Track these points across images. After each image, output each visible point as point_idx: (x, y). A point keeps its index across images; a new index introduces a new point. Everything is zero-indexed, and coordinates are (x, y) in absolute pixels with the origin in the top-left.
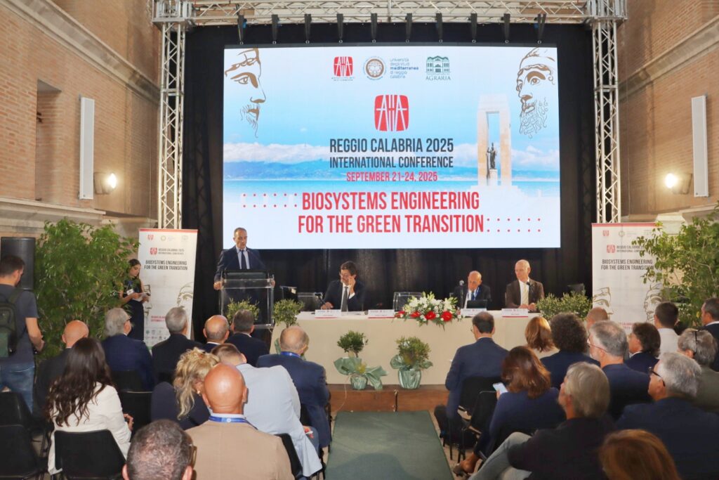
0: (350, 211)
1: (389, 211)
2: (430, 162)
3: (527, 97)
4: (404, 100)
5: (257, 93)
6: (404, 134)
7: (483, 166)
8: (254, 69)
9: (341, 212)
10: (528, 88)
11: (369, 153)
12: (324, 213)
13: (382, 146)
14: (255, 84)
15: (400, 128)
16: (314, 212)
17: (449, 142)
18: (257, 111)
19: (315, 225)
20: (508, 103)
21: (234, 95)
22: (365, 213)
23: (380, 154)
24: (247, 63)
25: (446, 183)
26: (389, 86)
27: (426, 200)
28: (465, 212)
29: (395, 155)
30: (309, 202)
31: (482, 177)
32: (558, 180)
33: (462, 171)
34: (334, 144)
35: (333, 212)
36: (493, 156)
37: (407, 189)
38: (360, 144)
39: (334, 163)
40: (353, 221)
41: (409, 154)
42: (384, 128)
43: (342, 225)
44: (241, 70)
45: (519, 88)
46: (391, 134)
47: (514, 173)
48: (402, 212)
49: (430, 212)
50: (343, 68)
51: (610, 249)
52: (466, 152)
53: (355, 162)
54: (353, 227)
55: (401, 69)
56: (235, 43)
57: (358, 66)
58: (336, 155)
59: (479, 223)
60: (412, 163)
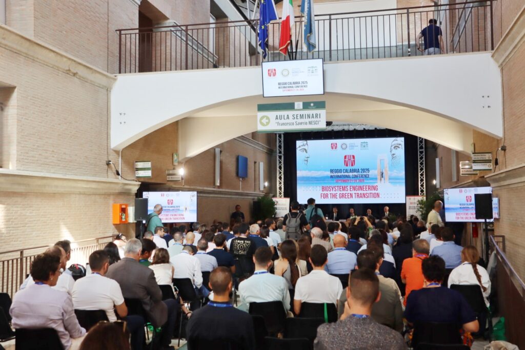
0: (337, 192)
1: (349, 192)
2: (362, 176)
3: (394, 154)
4: (354, 157)
5: (307, 155)
6: (353, 168)
7: (379, 177)
8: (306, 147)
9: (334, 192)
10: (394, 151)
11: (343, 174)
12: (329, 192)
13: (346, 171)
14: (306, 152)
15: (352, 165)
16: (325, 192)
17: (368, 170)
18: (307, 161)
19: (326, 196)
20: (387, 157)
21: (300, 155)
22: (342, 192)
23: (346, 174)
24: (304, 145)
25: (367, 183)
26: (349, 152)
27: (361, 188)
28: (373, 192)
29: (351, 174)
30: (323, 189)
31: (379, 181)
32: (404, 181)
33: (372, 179)
34: (332, 171)
35: (332, 192)
36: (382, 174)
37: (355, 185)
38: (340, 171)
39: (332, 177)
40: (338, 195)
41: (355, 174)
42: (347, 165)
43: (334, 196)
44: (302, 147)
45: (391, 151)
46: (349, 167)
47: (390, 179)
48: (353, 192)
49: (362, 192)
50: (334, 147)
51: (411, 203)
52: (373, 173)
53: (338, 177)
54: (338, 197)
55: (352, 146)
56: (300, 139)
57: (339, 146)
58: (332, 174)
59: (378, 195)
60: (356, 176)
